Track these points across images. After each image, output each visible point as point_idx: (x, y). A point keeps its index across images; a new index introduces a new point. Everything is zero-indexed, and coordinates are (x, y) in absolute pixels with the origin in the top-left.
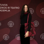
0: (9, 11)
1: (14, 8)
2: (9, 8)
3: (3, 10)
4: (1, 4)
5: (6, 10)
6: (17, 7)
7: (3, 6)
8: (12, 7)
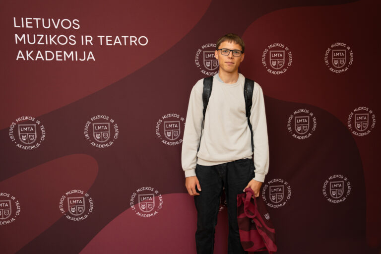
0: (91, 56)
1: (117, 41)
2: (88, 40)
3: (57, 56)
4: (43, 19)
5: (72, 53)
6: (132, 38)
7: (56, 27)
8: (107, 37)
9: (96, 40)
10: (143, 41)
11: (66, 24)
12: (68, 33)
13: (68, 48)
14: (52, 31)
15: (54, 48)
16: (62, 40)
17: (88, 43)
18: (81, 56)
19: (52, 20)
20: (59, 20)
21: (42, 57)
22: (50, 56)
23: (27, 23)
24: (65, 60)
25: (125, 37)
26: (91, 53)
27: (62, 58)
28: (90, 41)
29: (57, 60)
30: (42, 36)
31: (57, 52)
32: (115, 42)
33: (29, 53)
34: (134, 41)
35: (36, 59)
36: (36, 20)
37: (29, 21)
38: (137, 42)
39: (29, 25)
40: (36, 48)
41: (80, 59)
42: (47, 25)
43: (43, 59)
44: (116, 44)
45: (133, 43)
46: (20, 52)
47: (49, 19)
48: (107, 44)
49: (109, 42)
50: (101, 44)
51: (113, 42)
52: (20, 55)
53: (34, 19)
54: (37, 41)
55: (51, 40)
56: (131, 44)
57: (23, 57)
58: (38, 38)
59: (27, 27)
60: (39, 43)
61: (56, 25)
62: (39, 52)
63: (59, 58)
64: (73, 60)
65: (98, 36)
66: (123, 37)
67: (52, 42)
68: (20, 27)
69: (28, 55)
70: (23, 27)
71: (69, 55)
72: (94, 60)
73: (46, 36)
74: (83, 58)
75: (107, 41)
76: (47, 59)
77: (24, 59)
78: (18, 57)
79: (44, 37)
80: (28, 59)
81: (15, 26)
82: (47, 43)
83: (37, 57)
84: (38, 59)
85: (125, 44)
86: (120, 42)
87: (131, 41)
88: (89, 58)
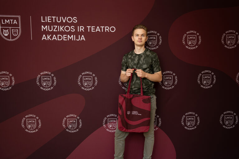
0: (83, 38)
1: (98, 29)
2: (81, 29)
3: (64, 38)
4: (57, 17)
5: (72, 36)
6: (106, 28)
7: (64, 22)
8: (92, 27)
9: (86, 29)
10: (113, 29)
11: (70, 20)
12: (70, 25)
13: (70, 33)
14: (62, 24)
15: (62, 33)
16: (67, 29)
17: (82, 30)
18: (77, 38)
19: (62, 17)
20: (66, 17)
21: (56, 38)
22: (60, 38)
23: (48, 19)
24: (68, 40)
25: (102, 27)
26: (83, 36)
27: (67, 39)
28: (83, 29)
29: (64, 40)
30: (56, 26)
31: (64, 35)
32: (97, 30)
33: (49, 36)
34: (108, 30)
35: (53, 40)
36: (53, 18)
37: (49, 18)
38: (109, 30)
39: (49, 20)
40: (52, 33)
41: (77, 40)
42: (59, 20)
43: (56, 40)
44: (97, 31)
45: (107, 30)
46: (44, 35)
47: (60, 17)
48: (92, 31)
49: (93, 30)
50: (89, 31)
51: (95, 30)
52: (44, 37)
53: (52, 17)
54: (53, 29)
55: (61, 28)
56: (106, 31)
57: (45, 38)
58: (54, 28)
59: (48, 21)
60: (54, 31)
61: (64, 20)
62: (54, 35)
63: (65, 39)
64: (73, 40)
65: (87, 27)
66: (101, 27)
67: (62, 30)
68: (44, 21)
69: (48, 37)
70: (46, 21)
71: (70, 37)
72: (85, 40)
73: (59, 26)
74: (78, 39)
75: (92, 29)
76: (58, 40)
77: (46, 39)
78: (43, 38)
79: (57, 27)
80: (48, 39)
81: (42, 21)
82: (59, 31)
83: (53, 38)
84: (54, 39)
85: (102, 31)
86: (99, 30)
87: (106, 29)
88: (82, 39)
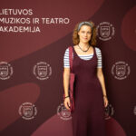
0: (38, 30)
1: (52, 21)
2: (36, 21)
3: (20, 29)
5: (28, 28)
6: (60, 19)
7: (20, 14)
8: (47, 19)
9: (41, 21)
10: (66, 21)
11: (25, 12)
12: (26, 17)
13: (26, 25)
14: (18, 16)
15: (18, 25)
16: (23, 21)
18: (32, 29)
20: (22, 10)
21: (12, 30)
22: (16, 29)
23: (5, 12)
24: (24, 31)
25: (57, 19)
26: (38, 27)
28: (38, 21)
29: (20, 31)
36: (10, 10)
40: (9, 25)
41: (32, 31)
42: (15, 13)
44: (51, 23)
46: (1, 27)
47: (17, 10)
48: (47, 23)
52: (1, 29)
54: (10, 21)
56: (60, 23)
59: (5, 14)
60: (11, 23)
62: (11, 27)
64: (28, 31)
65: (42, 19)
66: (55, 19)
67: (18, 22)
68: (1, 14)
70: (3, 14)
71: (26, 29)
72: (40, 31)
73: (15, 19)
75: (47, 21)
76: (15, 31)
77: (3, 31)
80: (5, 31)
82: (15, 23)
84: (10, 31)
87: (60, 21)
